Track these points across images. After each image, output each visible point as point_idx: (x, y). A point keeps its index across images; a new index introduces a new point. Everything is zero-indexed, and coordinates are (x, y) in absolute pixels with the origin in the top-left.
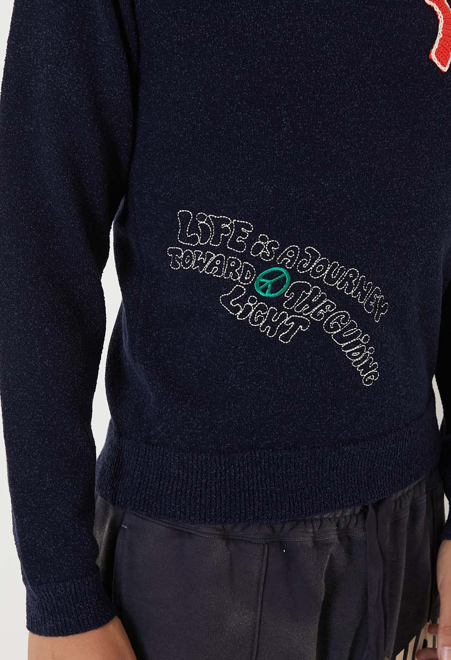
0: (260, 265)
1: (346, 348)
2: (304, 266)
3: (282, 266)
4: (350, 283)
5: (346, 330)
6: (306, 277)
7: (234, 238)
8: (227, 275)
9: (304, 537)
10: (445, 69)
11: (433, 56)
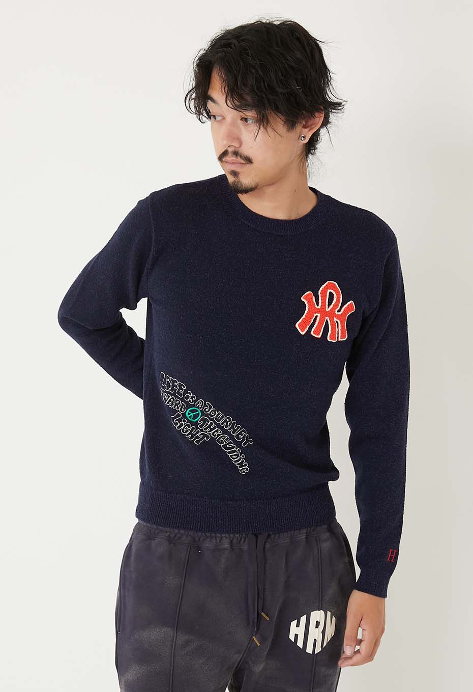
0: (189, 406)
1: (229, 453)
2: (207, 410)
3: (198, 407)
4: (227, 424)
5: (228, 444)
6: (207, 415)
7: (179, 390)
8: (175, 407)
9: (208, 544)
10: (303, 333)
11: (297, 326)
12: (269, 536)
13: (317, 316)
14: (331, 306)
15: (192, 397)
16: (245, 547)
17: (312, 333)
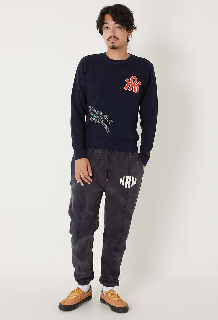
1: (104, 126)
2: (100, 114)
3: (97, 114)
4: (105, 117)
9: (95, 152)
10: (126, 90)
11: (124, 88)
12: (113, 151)
13: (130, 85)
14: (134, 83)
15: (95, 111)
16: (106, 154)
17: (129, 90)
